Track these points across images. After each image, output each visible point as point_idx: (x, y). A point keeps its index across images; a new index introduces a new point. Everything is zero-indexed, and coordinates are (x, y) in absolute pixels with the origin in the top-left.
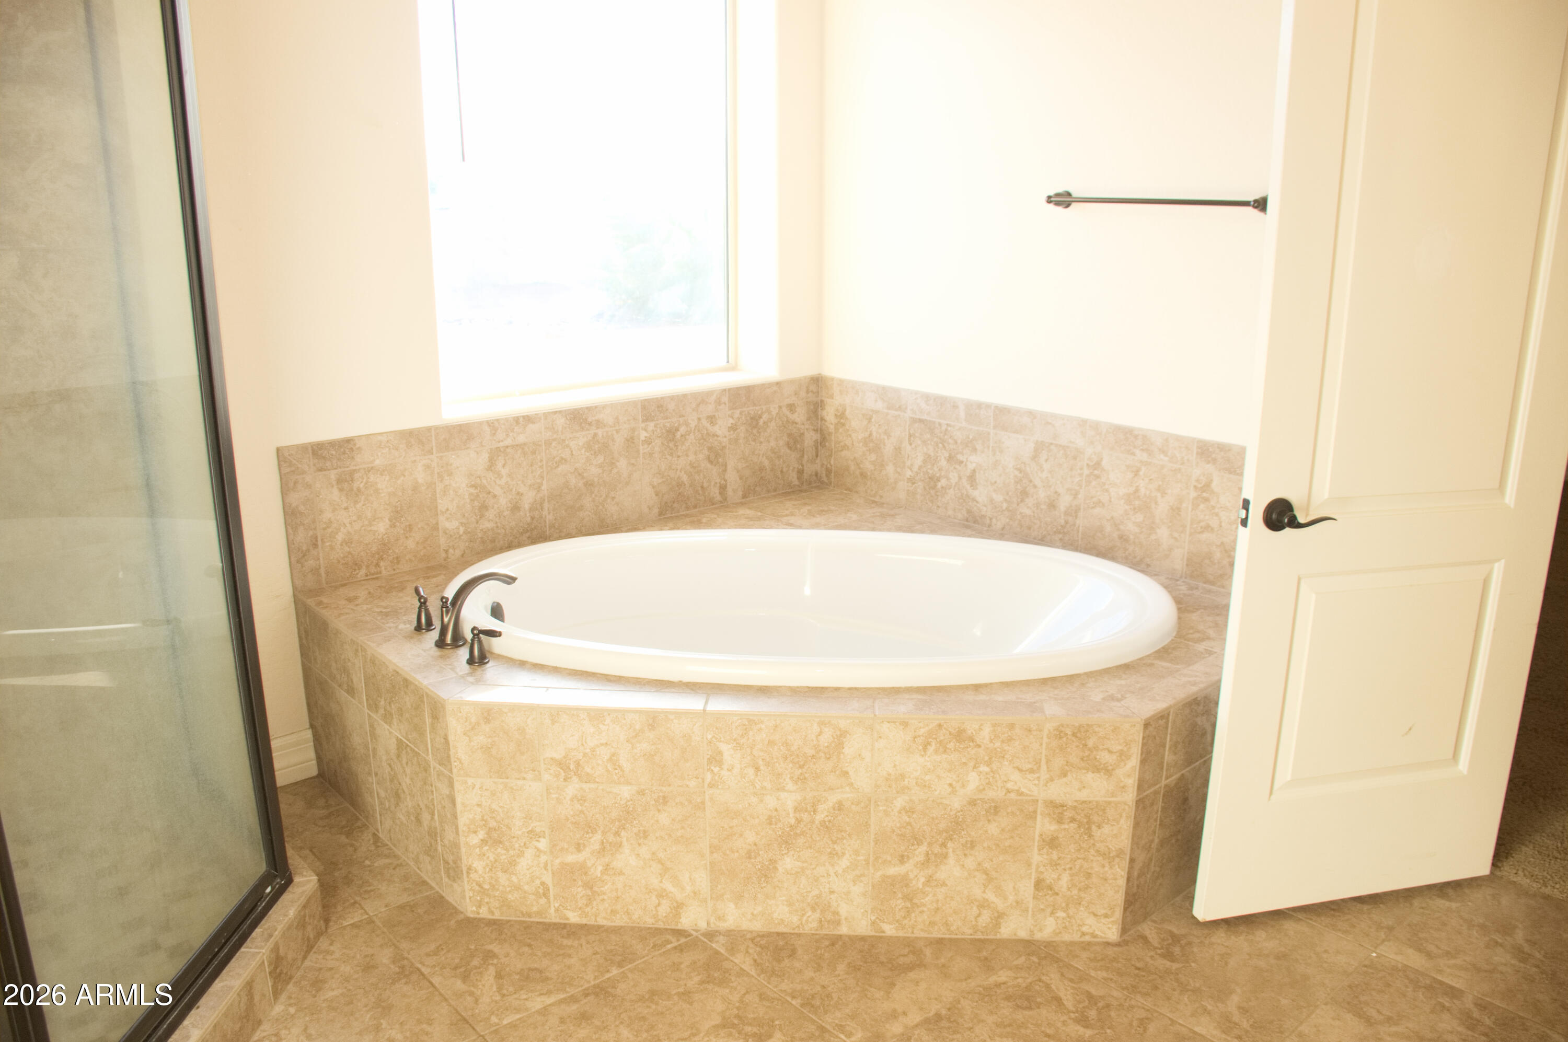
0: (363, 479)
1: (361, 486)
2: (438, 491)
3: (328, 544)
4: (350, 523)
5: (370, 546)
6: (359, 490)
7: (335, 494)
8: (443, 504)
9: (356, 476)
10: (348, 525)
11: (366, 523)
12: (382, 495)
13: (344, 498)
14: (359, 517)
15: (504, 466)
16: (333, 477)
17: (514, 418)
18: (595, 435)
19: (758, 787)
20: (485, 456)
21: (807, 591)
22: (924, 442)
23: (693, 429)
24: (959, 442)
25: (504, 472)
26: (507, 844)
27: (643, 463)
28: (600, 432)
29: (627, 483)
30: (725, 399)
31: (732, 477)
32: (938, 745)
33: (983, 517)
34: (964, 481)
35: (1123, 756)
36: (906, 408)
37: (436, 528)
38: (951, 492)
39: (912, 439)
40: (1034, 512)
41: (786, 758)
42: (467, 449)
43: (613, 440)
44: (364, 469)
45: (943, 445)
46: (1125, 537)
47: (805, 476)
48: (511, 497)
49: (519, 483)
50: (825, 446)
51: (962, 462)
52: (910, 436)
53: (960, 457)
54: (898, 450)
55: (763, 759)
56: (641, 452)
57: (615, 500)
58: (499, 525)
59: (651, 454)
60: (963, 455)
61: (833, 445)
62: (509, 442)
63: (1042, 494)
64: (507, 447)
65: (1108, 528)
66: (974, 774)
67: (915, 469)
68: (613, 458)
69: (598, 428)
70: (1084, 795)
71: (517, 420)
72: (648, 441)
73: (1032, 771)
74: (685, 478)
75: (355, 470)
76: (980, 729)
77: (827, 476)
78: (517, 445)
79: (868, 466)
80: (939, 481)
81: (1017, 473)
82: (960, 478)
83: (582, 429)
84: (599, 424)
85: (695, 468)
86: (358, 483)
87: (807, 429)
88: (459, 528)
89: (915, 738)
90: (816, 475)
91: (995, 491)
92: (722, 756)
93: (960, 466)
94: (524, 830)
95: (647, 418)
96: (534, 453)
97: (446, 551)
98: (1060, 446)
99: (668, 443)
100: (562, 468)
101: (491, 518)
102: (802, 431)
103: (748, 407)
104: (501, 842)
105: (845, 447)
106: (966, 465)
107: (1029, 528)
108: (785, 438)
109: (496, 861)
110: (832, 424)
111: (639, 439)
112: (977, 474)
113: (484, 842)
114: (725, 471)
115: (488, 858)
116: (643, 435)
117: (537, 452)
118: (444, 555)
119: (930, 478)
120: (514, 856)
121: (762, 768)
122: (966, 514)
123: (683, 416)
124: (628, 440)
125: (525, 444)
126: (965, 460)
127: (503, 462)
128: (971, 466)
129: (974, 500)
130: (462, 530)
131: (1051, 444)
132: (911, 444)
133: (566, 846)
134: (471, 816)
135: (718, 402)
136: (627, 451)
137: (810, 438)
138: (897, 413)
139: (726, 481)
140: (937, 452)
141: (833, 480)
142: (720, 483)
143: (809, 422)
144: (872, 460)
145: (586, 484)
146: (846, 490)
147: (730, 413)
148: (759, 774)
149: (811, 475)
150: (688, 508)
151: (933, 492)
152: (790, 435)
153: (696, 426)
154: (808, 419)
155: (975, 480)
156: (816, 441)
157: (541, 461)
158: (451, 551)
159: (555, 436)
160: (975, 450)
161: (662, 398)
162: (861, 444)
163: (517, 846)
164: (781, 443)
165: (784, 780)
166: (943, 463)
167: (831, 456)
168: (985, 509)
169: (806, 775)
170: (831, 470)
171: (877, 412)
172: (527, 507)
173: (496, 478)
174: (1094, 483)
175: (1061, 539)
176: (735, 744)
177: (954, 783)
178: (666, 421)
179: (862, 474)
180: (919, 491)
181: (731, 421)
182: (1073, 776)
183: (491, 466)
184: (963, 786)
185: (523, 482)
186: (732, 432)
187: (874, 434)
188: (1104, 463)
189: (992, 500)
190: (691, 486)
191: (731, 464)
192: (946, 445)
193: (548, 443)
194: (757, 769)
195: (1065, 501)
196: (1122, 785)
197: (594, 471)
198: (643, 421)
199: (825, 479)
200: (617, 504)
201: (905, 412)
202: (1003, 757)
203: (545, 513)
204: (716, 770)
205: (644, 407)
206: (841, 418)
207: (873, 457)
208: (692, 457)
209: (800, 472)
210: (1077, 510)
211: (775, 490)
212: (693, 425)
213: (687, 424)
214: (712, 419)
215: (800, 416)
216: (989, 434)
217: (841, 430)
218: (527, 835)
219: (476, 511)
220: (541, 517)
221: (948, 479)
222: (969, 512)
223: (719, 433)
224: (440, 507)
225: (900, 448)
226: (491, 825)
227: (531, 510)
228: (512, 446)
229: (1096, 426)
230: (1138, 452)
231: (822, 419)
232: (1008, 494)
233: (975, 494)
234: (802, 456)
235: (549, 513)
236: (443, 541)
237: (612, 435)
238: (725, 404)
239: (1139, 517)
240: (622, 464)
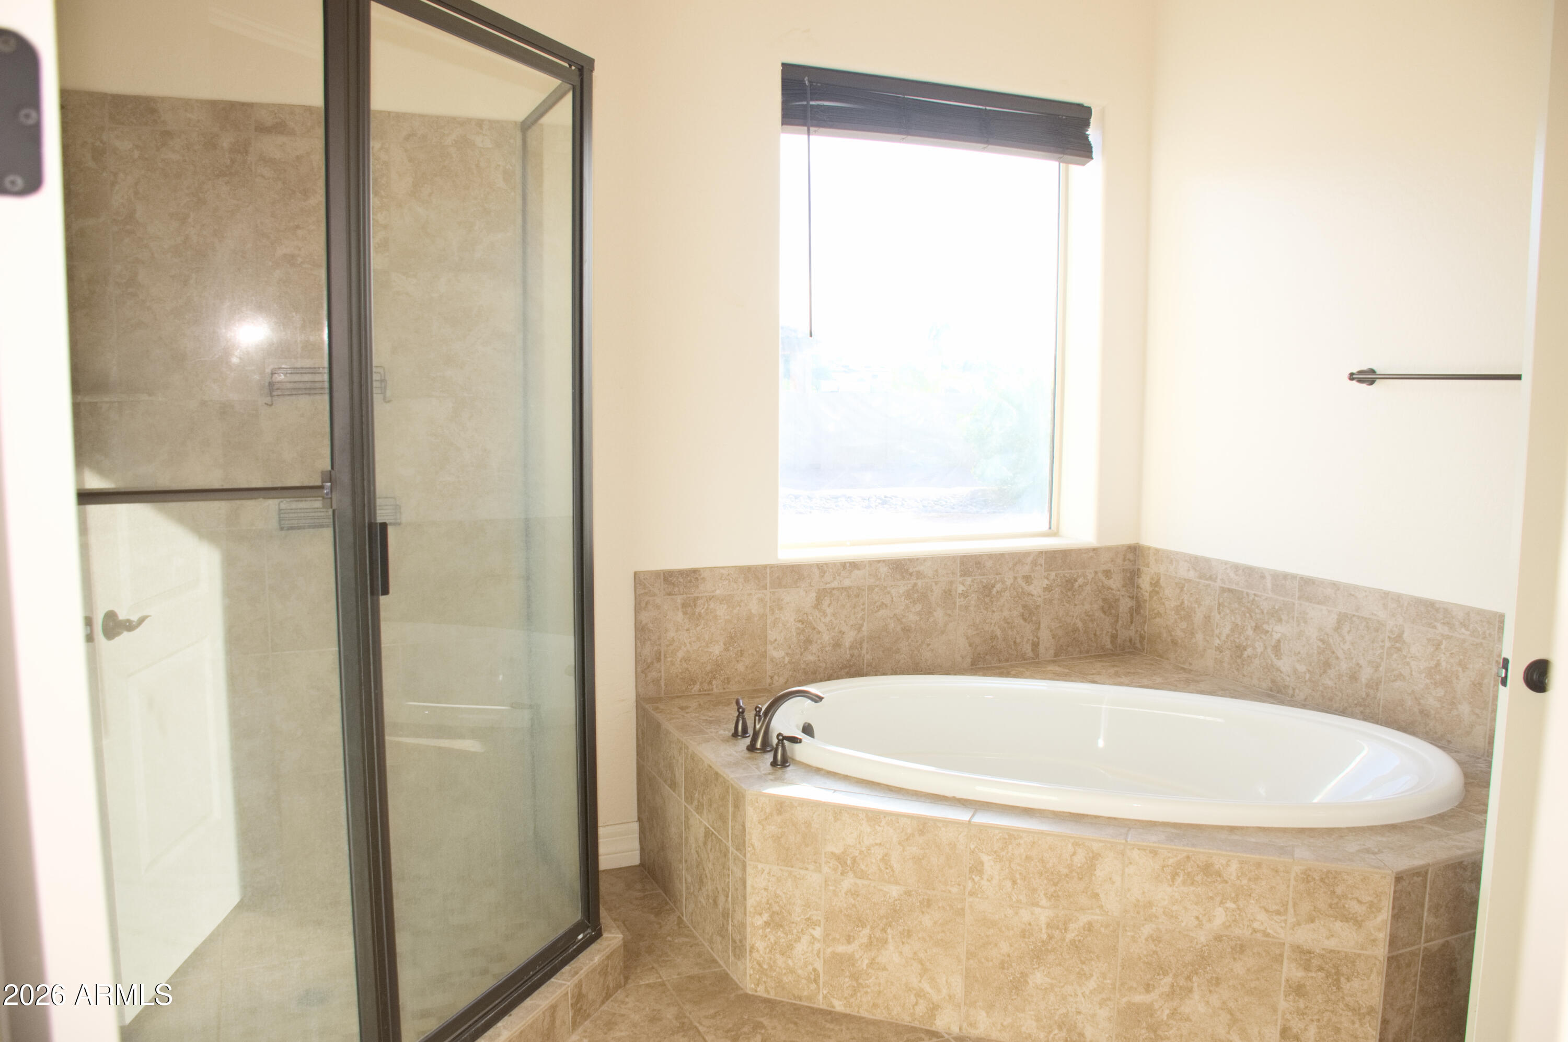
0: (704, 605)
1: (703, 611)
2: (769, 622)
3: (669, 659)
4: (690, 643)
5: (705, 665)
6: (700, 615)
7: (680, 617)
8: (772, 635)
9: (699, 602)
10: (688, 644)
11: (704, 644)
12: (720, 621)
13: (686, 620)
14: (698, 639)
15: (829, 606)
16: (679, 601)
17: (841, 564)
18: (915, 585)
19: (1014, 900)
20: (813, 595)
21: (1101, 743)
22: (1232, 611)
23: (1009, 586)
24: (1265, 611)
25: (829, 611)
26: (787, 928)
27: (959, 615)
28: (920, 582)
29: (943, 632)
30: (1042, 561)
31: (1045, 635)
32: (1186, 877)
33: (1286, 687)
34: (1269, 650)
35: (1373, 908)
36: (1217, 577)
37: (764, 655)
38: (1257, 661)
39: (1221, 608)
40: (1335, 684)
41: (1041, 874)
42: (797, 587)
43: (932, 591)
44: (706, 597)
45: (1250, 614)
46: (1425, 712)
47: (1119, 641)
48: (833, 634)
49: (842, 622)
50: (1140, 613)
51: (1267, 632)
52: (1219, 605)
53: (1266, 627)
54: (1208, 618)
55: (1020, 874)
56: (958, 604)
57: (930, 647)
58: (821, 658)
59: (967, 607)
60: (1269, 625)
61: (1147, 613)
62: (835, 584)
63: (1344, 666)
64: (834, 589)
65: (1409, 703)
66: (1221, 909)
67: (1223, 637)
68: (930, 608)
69: (917, 579)
70: (1332, 944)
71: (844, 565)
72: (965, 595)
73: (1278, 913)
74: (998, 633)
75: (698, 597)
76: (1228, 865)
77: (1141, 642)
78: (842, 588)
79: (1179, 633)
80: (1246, 650)
81: (1320, 644)
82: (1266, 648)
83: (903, 578)
84: (919, 575)
85: (1008, 623)
86: (701, 608)
87: (1123, 596)
88: (784, 658)
89: (1164, 867)
90: (1131, 640)
91: (1298, 661)
92: (983, 865)
93: (1266, 636)
94: (802, 917)
95: (965, 573)
96: (857, 596)
97: (772, 677)
98: (1363, 618)
99: (984, 598)
100: (883, 612)
101: (814, 652)
102: (1117, 597)
103: (1064, 570)
104: (781, 926)
105: (1159, 614)
106: (1271, 635)
107: (1331, 700)
108: (1100, 602)
109: (776, 943)
110: (1147, 592)
111: (956, 592)
112: (1282, 644)
113: (767, 924)
114: (1038, 629)
115: (769, 939)
116: (961, 588)
117: (860, 596)
118: (769, 680)
119: (1237, 647)
120: (791, 940)
121: (1018, 881)
122: (1270, 685)
123: (1000, 574)
124: (945, 592)
125: (850, 588)
126: (1270, 630)
127: (828, 602)
128: (1276, 636)
129: (1278, 670)
130: (787, 659)
131: (1354, 616)
132: (1219, 613)
133: (838, 937)
134: (758, 899)
135: (1035, 563)
136: (944, 602)
137: (1125, 604)
138: (1207, 582)
139: (1038, 638)
140: (1244, 621)
141: (1146, 646)
142: (1032, 640)
143: (1124, 589)
144: (1183, 627)
145: (903, 629)
146: (1157, 657)
147: (1046, 574)
148: (1015, 887)
149: (1124, 641)
150: (1000, 661)
151: (1239, 661)
152: (1104, 600)
153: (1011, 584)
154: (1124, 586)
155: (1280, 650)
156: (1131, 608)
157: (864, 604)
158: (776, 677)
159: (877, 583)
160: (1280, 620)
161: (980, 556)
162: (1173, 612)
163: (795, 931)
164: (1096, 606)
165: (1039, 895)
166: (1250, 632)
167: (1145, 622)
168: (1288, 679)
169: (1060, 893)
170: (1145, 637)
171: (1189, 581)
172: (847, 644)
173: (821, 616)
174: (1395, 656)
175: (1362, 712)
176: (995, 856)
177: (1201, 916)
178: (982, 577)
179: (1172, 641)
180: (1226, 659)
181: (1046, 582)
182: (1320, 923)
183: (818, 604)
184: (1210, 920)
185: (845, 621)
186: (1047, 593)
187: (1186, 602)
188: (1405, 635)
189: (1295, 671)
190: (1004, 640)
191: (1045, 622)
192: (1253, 614)
193: (871, 589)
194: (1014, 882)
195: (1366, 674)
196: (1372, 938)
197: (912, 617)
198: (961, 576)
199: (1138, 645)
200: (932, 650)
201: (1215, 582)
202: (1250, 895)
203: (864, 651)
204: (977, 879)
205: (962, 563)
206: (1155, 587)
207: (1184, 625)
208: (1006, 613)
209: (1114, 637)
210: (1378, 683)
211: (1087, 652)
212: (1009, 582)
213: (1003, 582)
214: (1028, 579)
215: (1116, 582)
216: (1294, 604)
217: (1155, 598)
218: (804, 921)
219: (801, 644)
220: (860, 655)
221: (1254, 648)
222: (1273, 681)
223: (1035, 592)
224: (769, 637)
225: (1209, 617)
226: (774, 909)
227: (851, 648)
228: (838, 589)
229: (1398, 598)
230: (1439, 625)
231: (1138, 587)
232: (1311, 665)
233: (1279, 664)
234: (1117, 621)
235: (867, 653)
236: (769, 667)
237: (931, 586)
238: (1042, 566)
239: (1440, 692)
240: (939, 614)
